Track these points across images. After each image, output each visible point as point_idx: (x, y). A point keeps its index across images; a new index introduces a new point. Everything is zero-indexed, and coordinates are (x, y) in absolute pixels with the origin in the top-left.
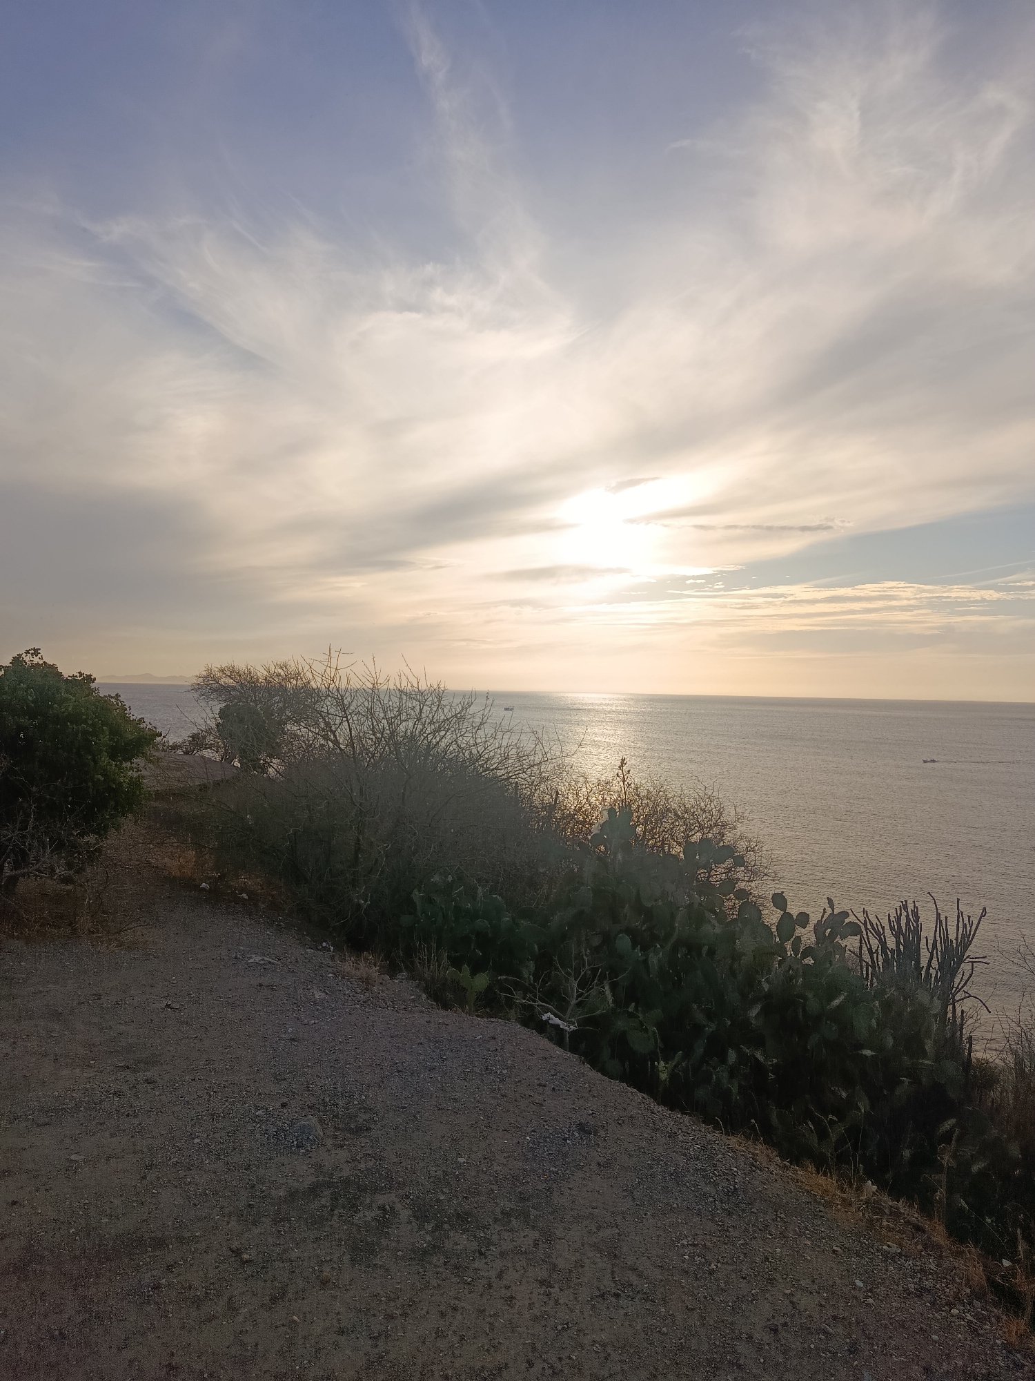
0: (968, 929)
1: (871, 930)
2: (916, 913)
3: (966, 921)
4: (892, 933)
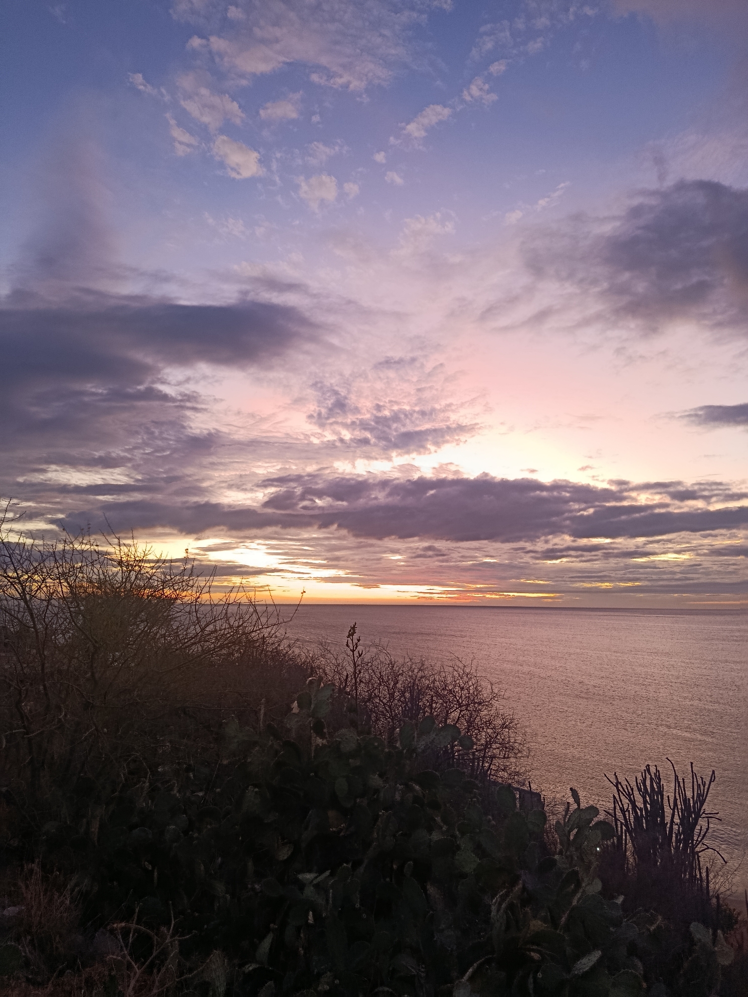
0: (702, 787)
1: (622, 790)
2: (658, 776)
3: (700, 782)
4: (640, 794)
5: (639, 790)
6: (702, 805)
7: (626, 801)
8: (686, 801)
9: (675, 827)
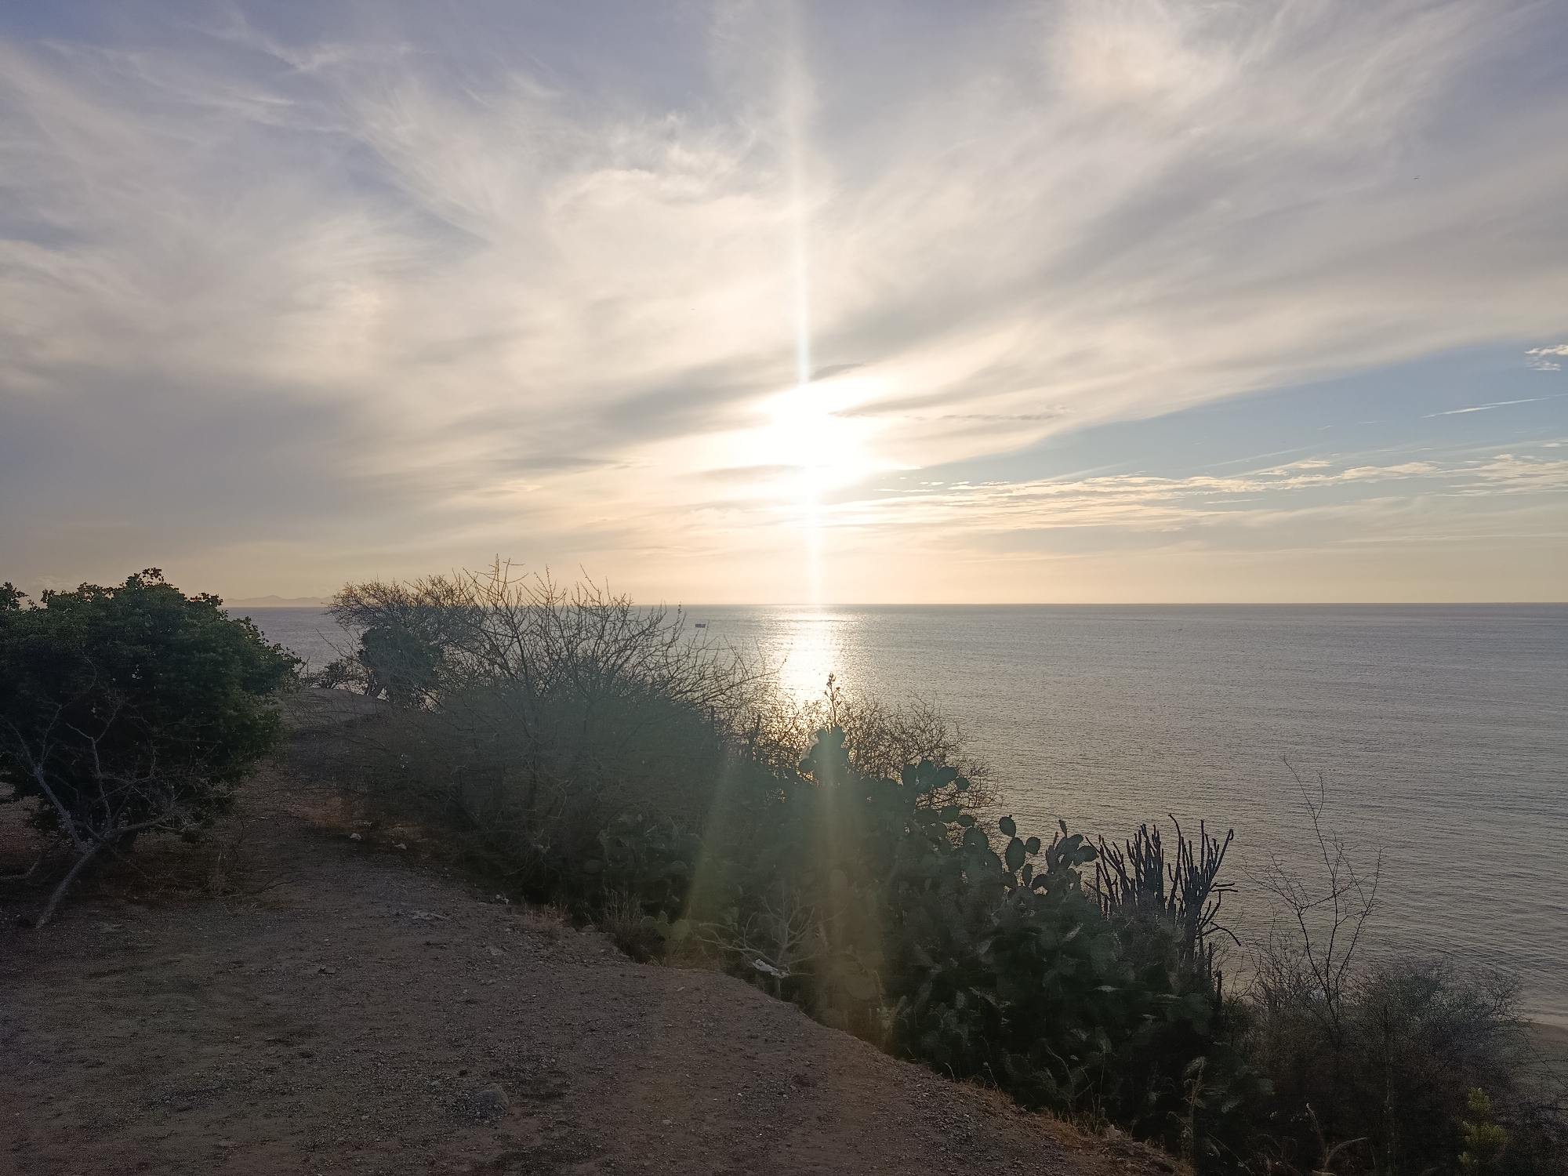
0: (1214, 851)
1: (1108, 858)
2: (1156, 839)
3: (1211, 843)
4: (1132, 861)
5: (1131, 856)
7: (1112, 872)
8: (1192, 870)
9: (1177, 904)
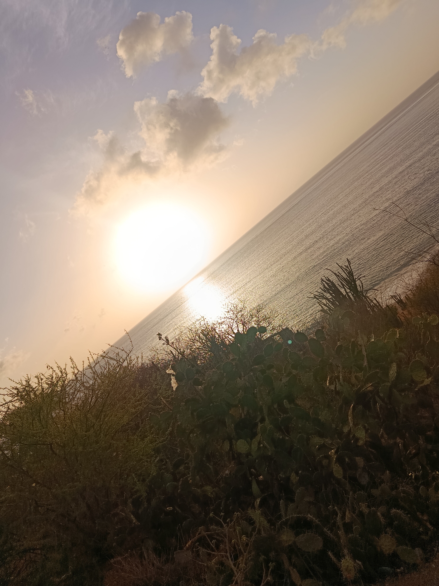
0: (348, 269)
1: (319, 297)
2: (329, 280)
3: (345, 267)
4: (326, 293)
5: (325, 291)
6: (353, 277)
7: (324, 301)
8: (345, 279)
9: (350, 294)
